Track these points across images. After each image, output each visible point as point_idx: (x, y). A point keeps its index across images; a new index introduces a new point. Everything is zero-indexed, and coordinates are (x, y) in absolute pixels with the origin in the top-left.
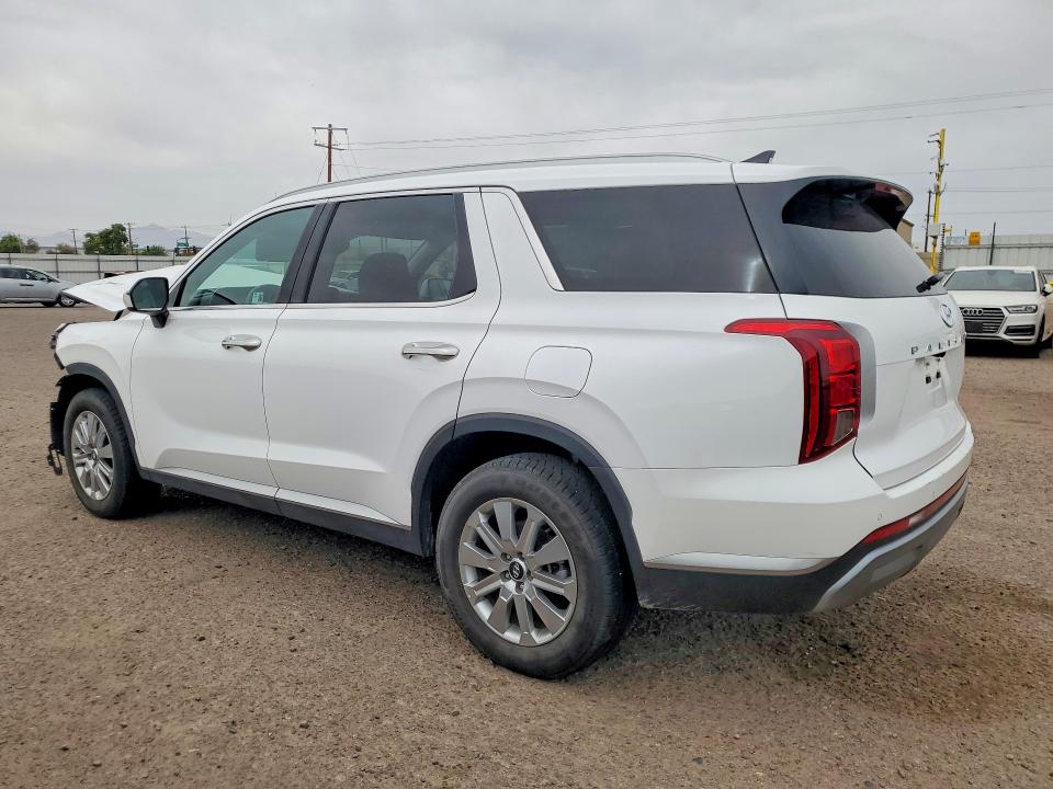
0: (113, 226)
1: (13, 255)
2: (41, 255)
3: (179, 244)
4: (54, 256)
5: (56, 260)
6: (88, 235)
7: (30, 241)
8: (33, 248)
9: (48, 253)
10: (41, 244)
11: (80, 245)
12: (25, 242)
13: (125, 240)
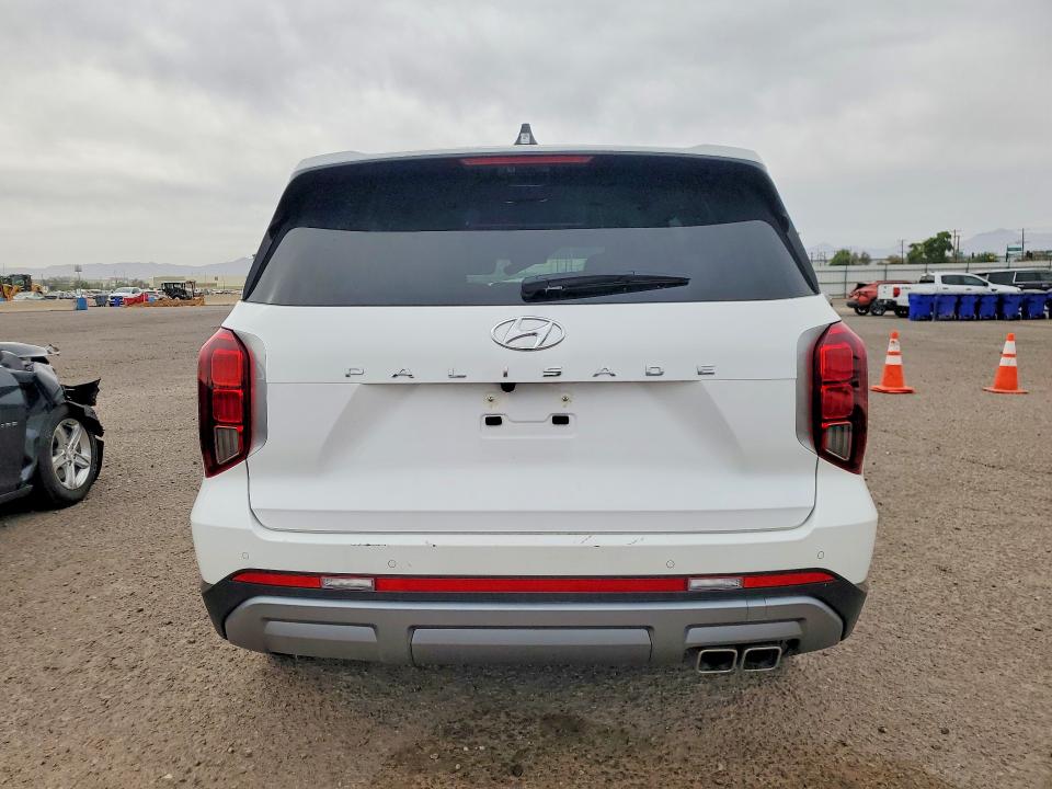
0: (939, 234)
1: (850, 268)
2: (872, 266)
3: (1009, 250)
4: (883, 267)
5: (886, 271)
6: (912, 246)
7: (864, 254)
8: (866, 260)
9: (879, 264)
10: (873, 256)
11: (905, 256)
12: (860, 256)
13: (950, 247)
